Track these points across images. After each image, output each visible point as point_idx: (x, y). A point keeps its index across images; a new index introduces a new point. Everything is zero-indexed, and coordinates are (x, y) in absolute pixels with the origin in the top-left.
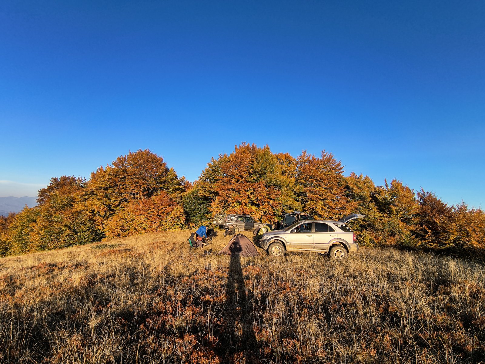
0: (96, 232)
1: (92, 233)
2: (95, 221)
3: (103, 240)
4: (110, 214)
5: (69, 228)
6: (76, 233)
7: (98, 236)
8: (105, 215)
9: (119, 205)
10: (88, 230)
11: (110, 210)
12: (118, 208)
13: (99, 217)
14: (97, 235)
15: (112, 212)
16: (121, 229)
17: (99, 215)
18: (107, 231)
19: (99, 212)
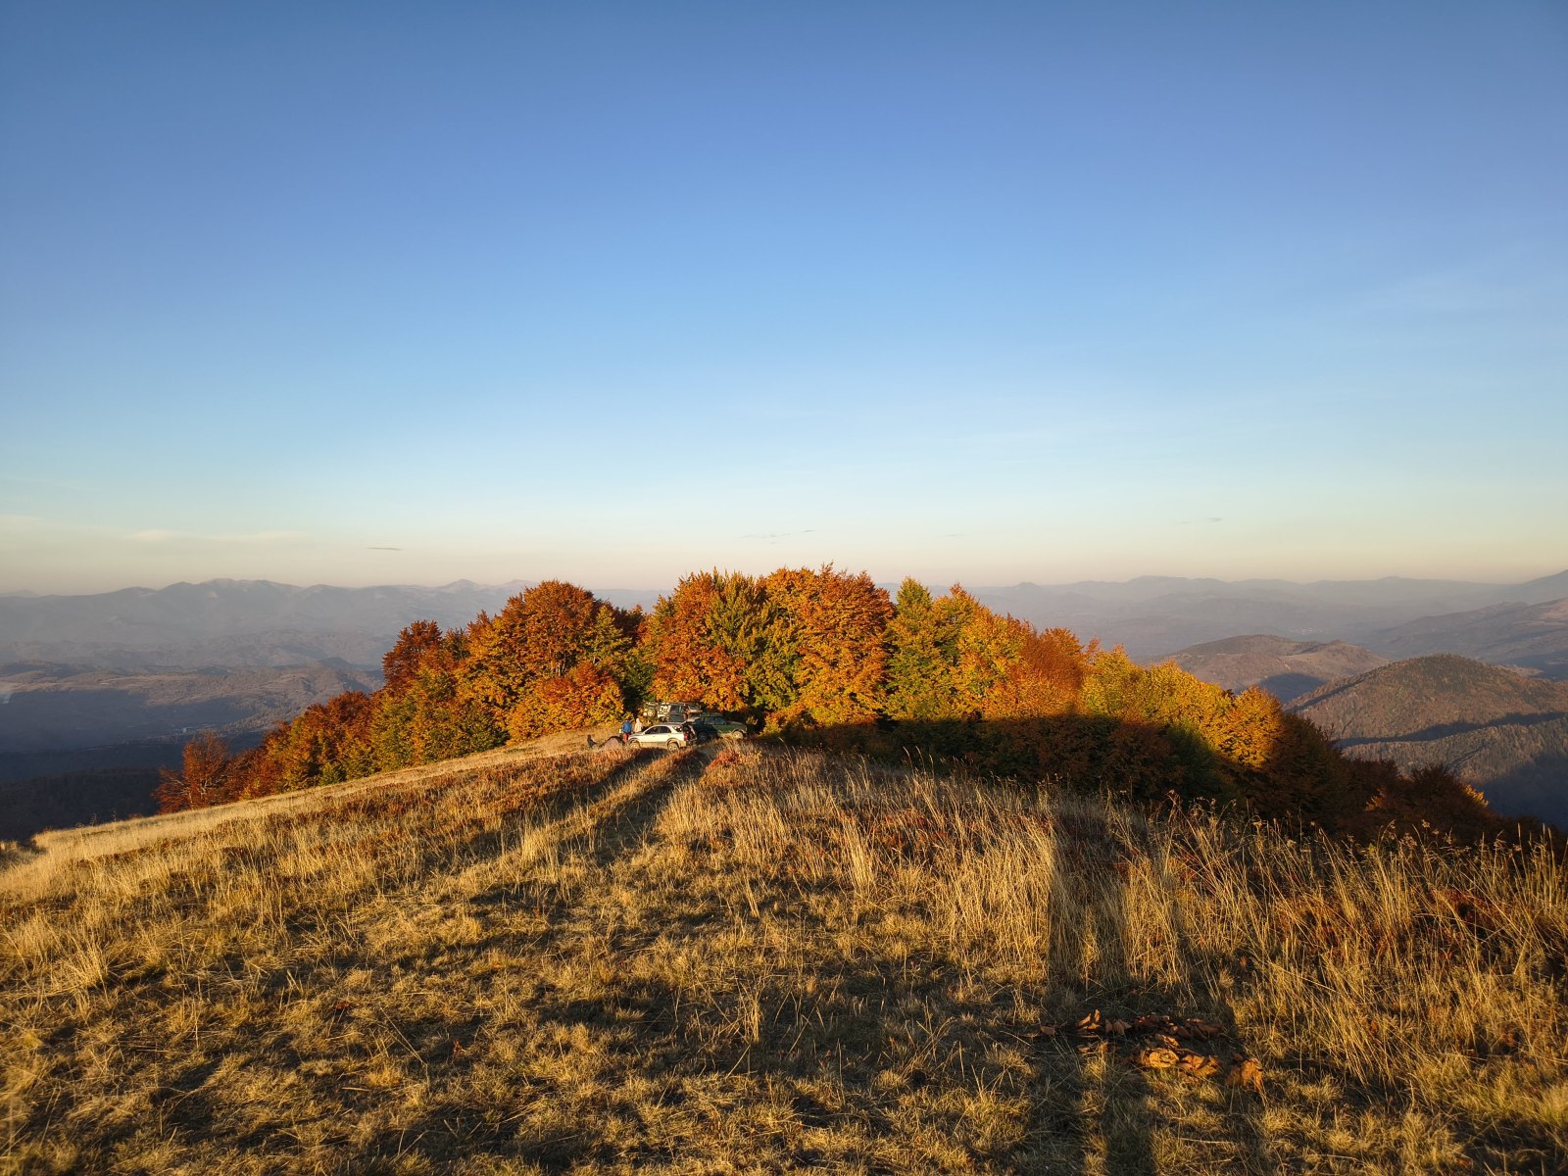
0: (497, 732)
1: (492, 733)
2: (492, 714)
3: (508, 743)
4: (512, 701)
5: (461, 727)
6: (471, 734)
7: (500, 736)
8: (505, 702)
9: (522, 685)
10: (486, 729)
11: (511, 693)
12: (522, 689)
13: (497, 708)
14: (498, 735)
15: (514, 697)
16: (531, 726)
17: (495, 704)
18: (512, 729)
19: (494, 699)
